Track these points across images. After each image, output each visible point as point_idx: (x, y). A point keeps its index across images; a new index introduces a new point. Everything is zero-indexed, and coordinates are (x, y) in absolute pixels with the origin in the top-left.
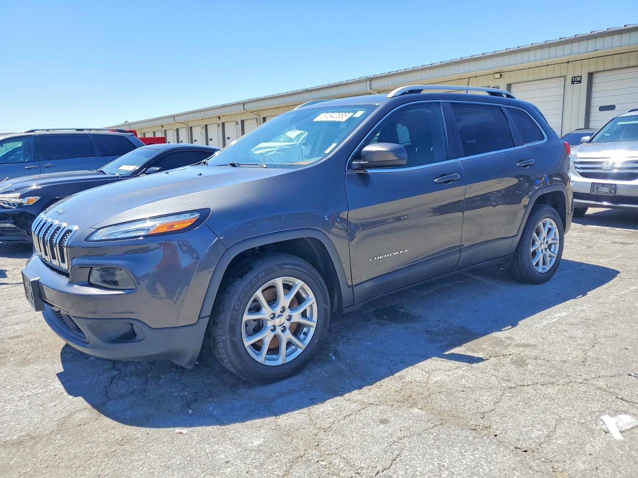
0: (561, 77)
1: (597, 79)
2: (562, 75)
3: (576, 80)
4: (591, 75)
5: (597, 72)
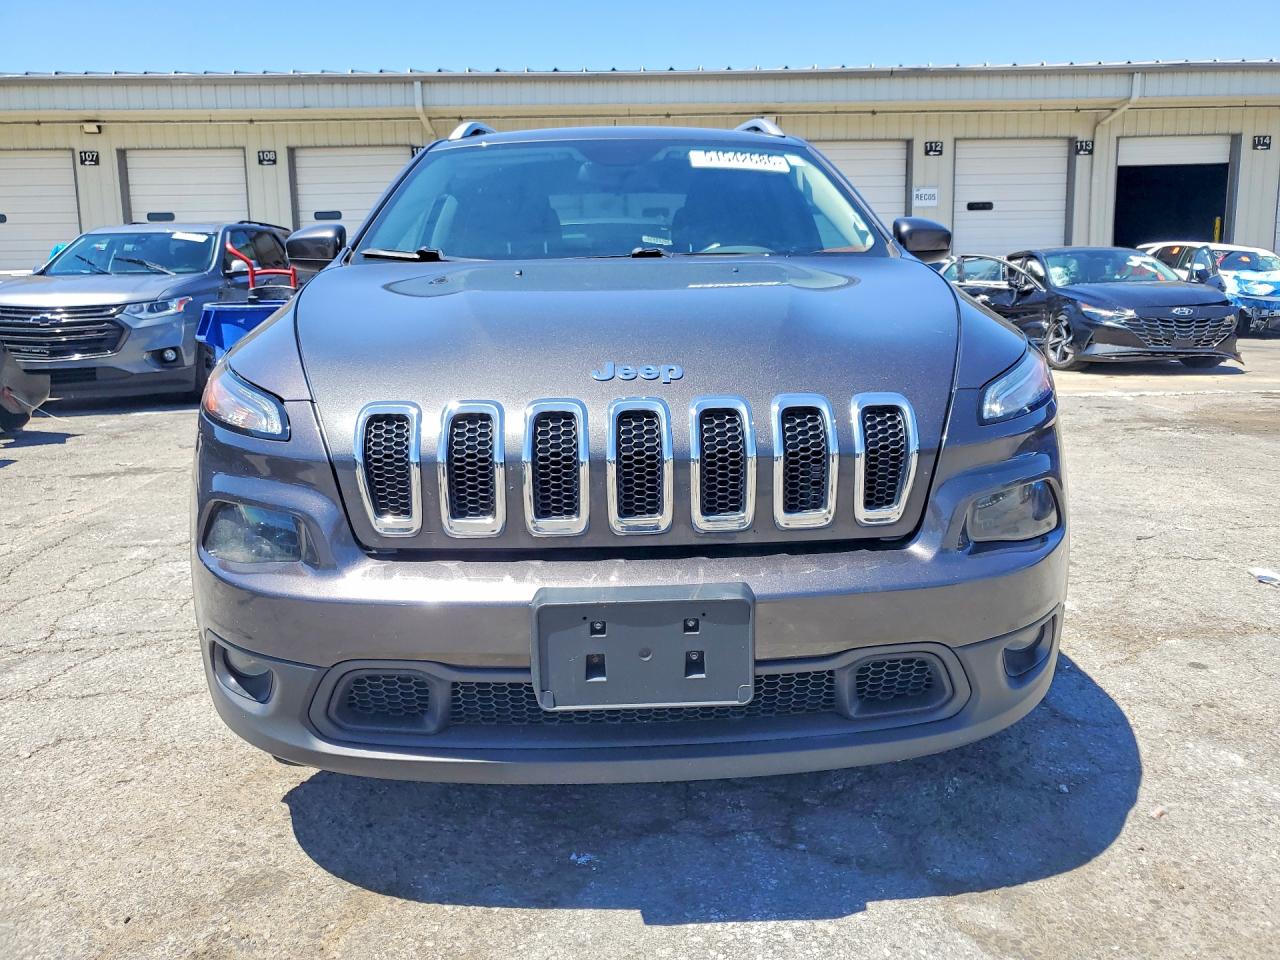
0: (235, 148)
1: (304, 160)
2: (238, 145)
3: (266, 159)
4: (291, 151)
5: (302, 147)
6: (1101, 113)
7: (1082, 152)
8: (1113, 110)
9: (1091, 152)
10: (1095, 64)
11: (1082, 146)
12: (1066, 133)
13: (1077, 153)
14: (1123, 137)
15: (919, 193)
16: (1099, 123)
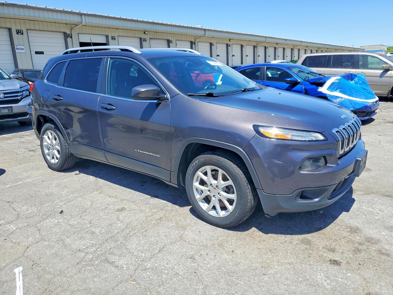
6: (73, 26)
7: (69, 37)
8: (77, 25)
9: (71, 37)
10: (70, 10)
11: (68, 35)
12: (63, 31)
13: (67, 37)
14: (79, 33)
15: (17, 47)
16: (72, 29)
